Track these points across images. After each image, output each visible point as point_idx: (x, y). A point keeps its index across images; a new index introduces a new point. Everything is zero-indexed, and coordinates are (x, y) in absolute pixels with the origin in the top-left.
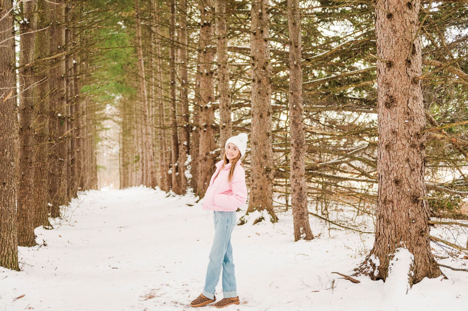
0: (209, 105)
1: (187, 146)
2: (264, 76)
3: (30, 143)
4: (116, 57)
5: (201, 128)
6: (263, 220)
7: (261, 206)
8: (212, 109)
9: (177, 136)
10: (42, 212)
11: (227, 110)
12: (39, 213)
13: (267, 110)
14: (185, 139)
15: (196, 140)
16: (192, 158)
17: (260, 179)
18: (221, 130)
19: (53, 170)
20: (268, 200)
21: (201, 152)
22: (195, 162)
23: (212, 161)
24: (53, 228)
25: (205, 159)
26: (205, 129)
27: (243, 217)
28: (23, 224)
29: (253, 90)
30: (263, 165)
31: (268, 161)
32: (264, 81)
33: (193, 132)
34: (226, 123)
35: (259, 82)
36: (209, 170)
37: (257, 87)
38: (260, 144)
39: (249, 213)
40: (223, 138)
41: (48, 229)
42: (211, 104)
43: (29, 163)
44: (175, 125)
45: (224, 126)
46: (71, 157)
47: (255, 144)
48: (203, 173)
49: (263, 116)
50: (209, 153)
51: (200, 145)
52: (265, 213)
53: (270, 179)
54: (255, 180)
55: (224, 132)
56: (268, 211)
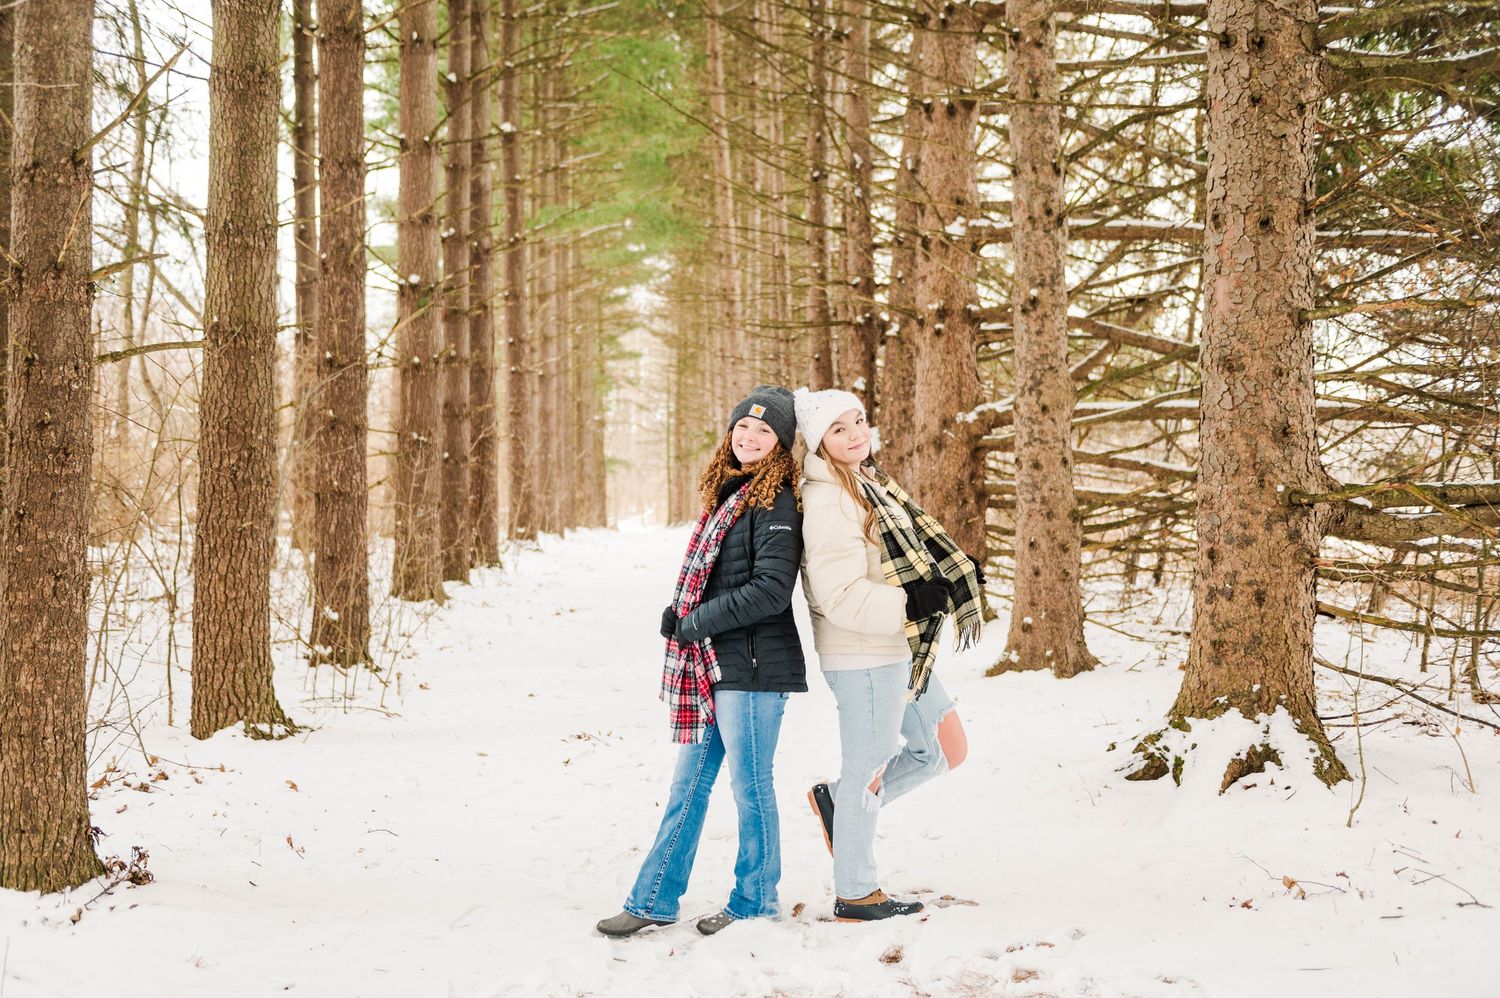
0: (956, 229)
1: (864, 393)
2: (1286, 13)
3: (60, 347)
4: (641, 121)
5: (921, 323)
6: (1268, 765)
7: (1256, 687)
8: (968, 247)
9: (830, 361)
10: (241, 665)
11: (1047, 232)
12: (231, 666)
13: (1297, 193)
14: (858, 367)
15: (899, 372)
16: (881, 439)
17: (1252, 550)
18: (1018, 317)
19: (342, 477)
20: (1296, 657)
21: (920, 417)
22: (895, 454)
23: (965, 450)
24: (292, 729)
25: (939, 444)
26: (939, 326)
27: (1159, 736)
28: (19, 770)
29: (1223, 91)
30: (1268, 477)
31: (1299, 457)
32: (1285, 41)
33: (890, 342)
34: (1042, 285)
35: (1259, 44)
36: (950, 484)
37: (1245, 73)
38: (1255, 366)
39: (1188, 720)
40: (1029, 350)
41: (269, 737)
42: (966, 225)
43: (55, 451)
44: (825, 320)
45: (1034, 302)
46: (477, 429)
47: (1231, 369)
48: (929, 497)
49: (1276, 222)
50: (953, 420)
51: (918, 387)
52: (1281, 727)
53: (1304, 548)
54: (1224, 549)
55: (1034, 328)
56: (1293, 714)
